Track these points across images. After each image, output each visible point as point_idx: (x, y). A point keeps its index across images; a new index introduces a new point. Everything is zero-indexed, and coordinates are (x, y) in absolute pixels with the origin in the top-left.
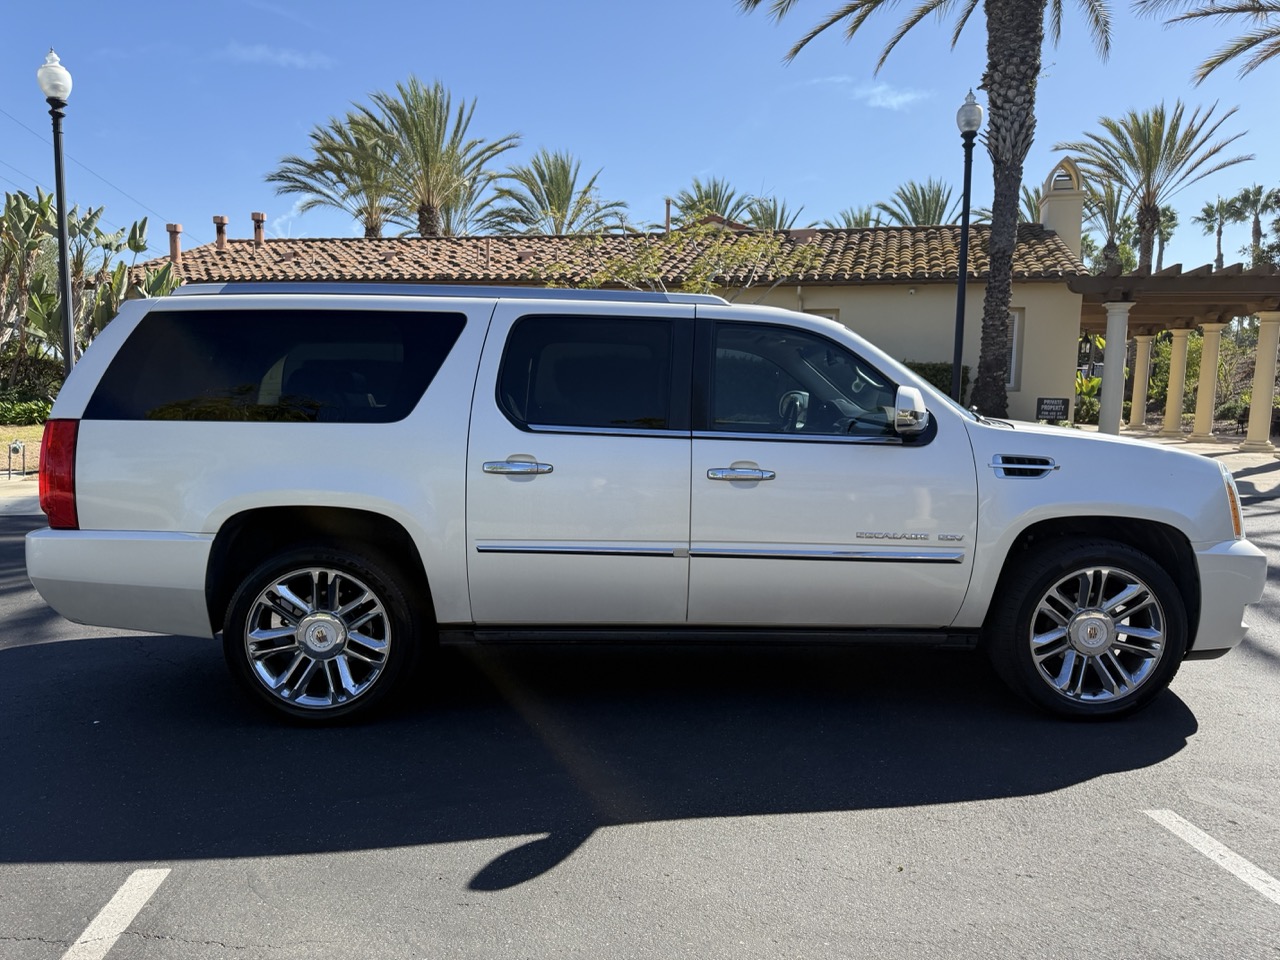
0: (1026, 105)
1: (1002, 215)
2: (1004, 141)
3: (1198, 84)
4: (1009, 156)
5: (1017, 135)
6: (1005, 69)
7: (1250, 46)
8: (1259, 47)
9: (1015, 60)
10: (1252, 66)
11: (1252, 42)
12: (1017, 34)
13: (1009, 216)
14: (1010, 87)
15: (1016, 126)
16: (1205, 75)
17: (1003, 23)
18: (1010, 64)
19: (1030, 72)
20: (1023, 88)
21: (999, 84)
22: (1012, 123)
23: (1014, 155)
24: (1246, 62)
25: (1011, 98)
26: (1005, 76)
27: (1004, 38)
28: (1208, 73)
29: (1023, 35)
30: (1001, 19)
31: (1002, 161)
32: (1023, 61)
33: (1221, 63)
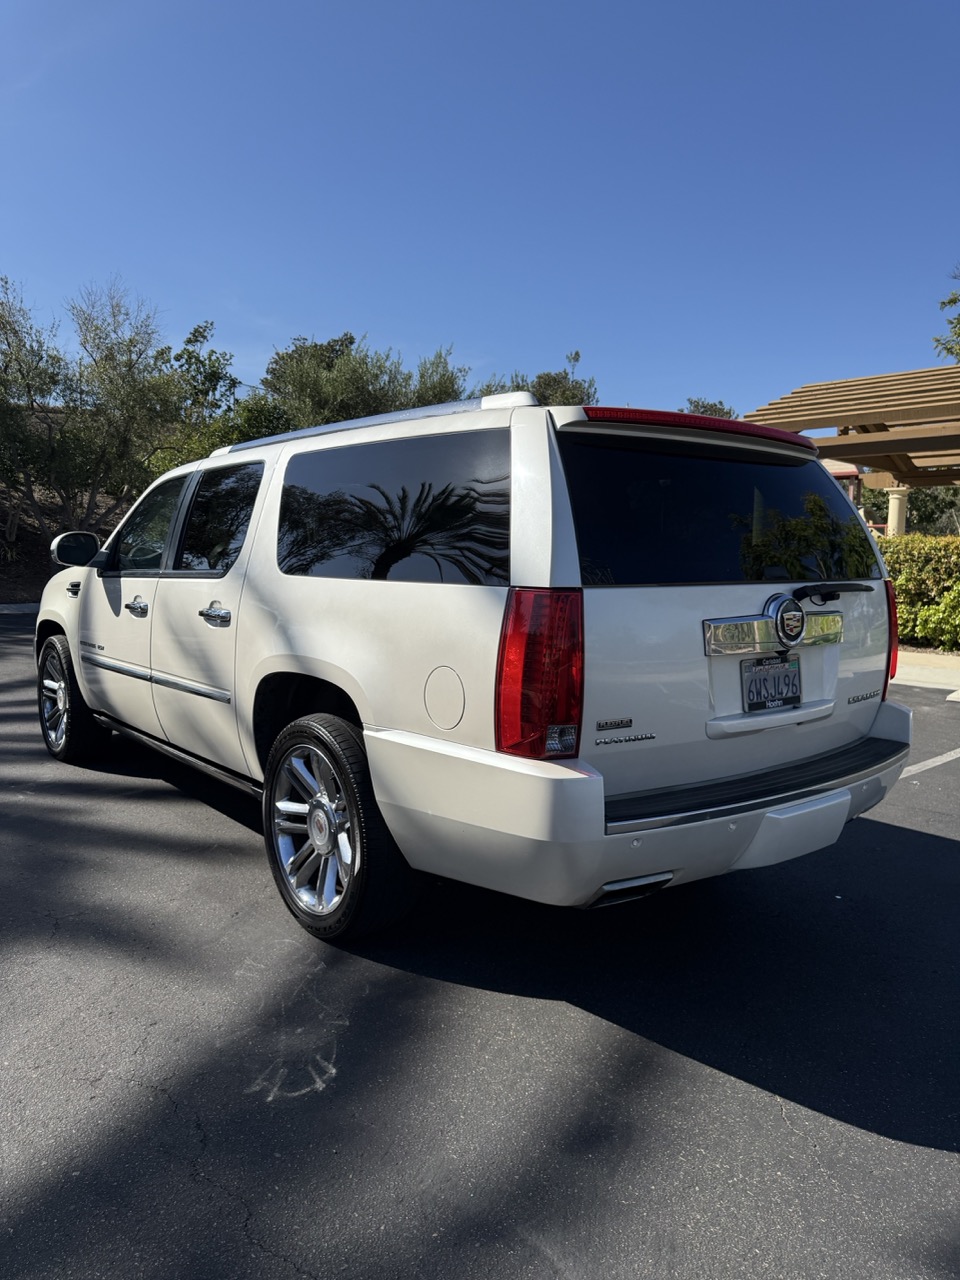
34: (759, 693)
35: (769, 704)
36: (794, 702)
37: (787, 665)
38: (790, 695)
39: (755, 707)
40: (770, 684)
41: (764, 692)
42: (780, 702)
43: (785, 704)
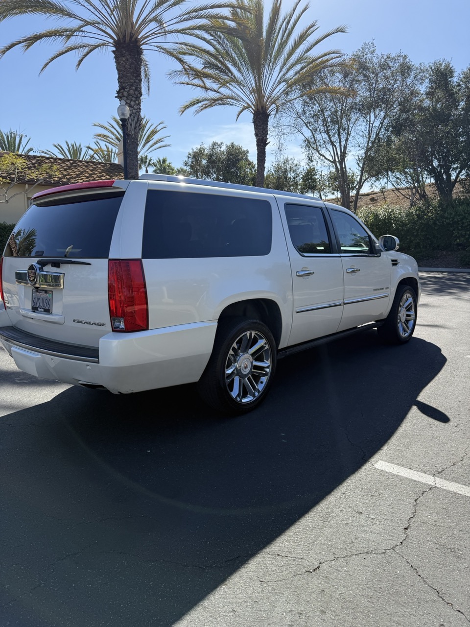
0: (138, 110)
1: (132, 160)
2: (131, 125)
3: (181, 115)
4: (133, 132)
5: (136, 123)
6: (129, 91)
7: (198, 103)
8: (200, 104)
9: (134, 88)
10: (197, 112)
11: (199, 102)
12: (133, 76)
13: (135, 161)
14: (132, 100)
15: (136, 119)
16: (183, 112)
17: (126, 68)
18: (131, 89)
19: (139, 95)
20: (137, 102)
21: (126, 97)
22: (134, 117)
23: (135, 133)
24: (196, 110)
25: (133, 105)
26: (129, 95)
27: (127, 76)
28: (184, 111)
29: (135, 77)
30: (125, 66)
31: (130, 135)
32: (136, 89)
33: (188, 108)
34: (36, 303)
35: (39, 309)
36: (48, 311)
37: (47, 295)
38: (47, 308)
39: (35, 309)
40: (41, 301)
41: (38, 304)
42: (43, 310)
43: (44, 311)
